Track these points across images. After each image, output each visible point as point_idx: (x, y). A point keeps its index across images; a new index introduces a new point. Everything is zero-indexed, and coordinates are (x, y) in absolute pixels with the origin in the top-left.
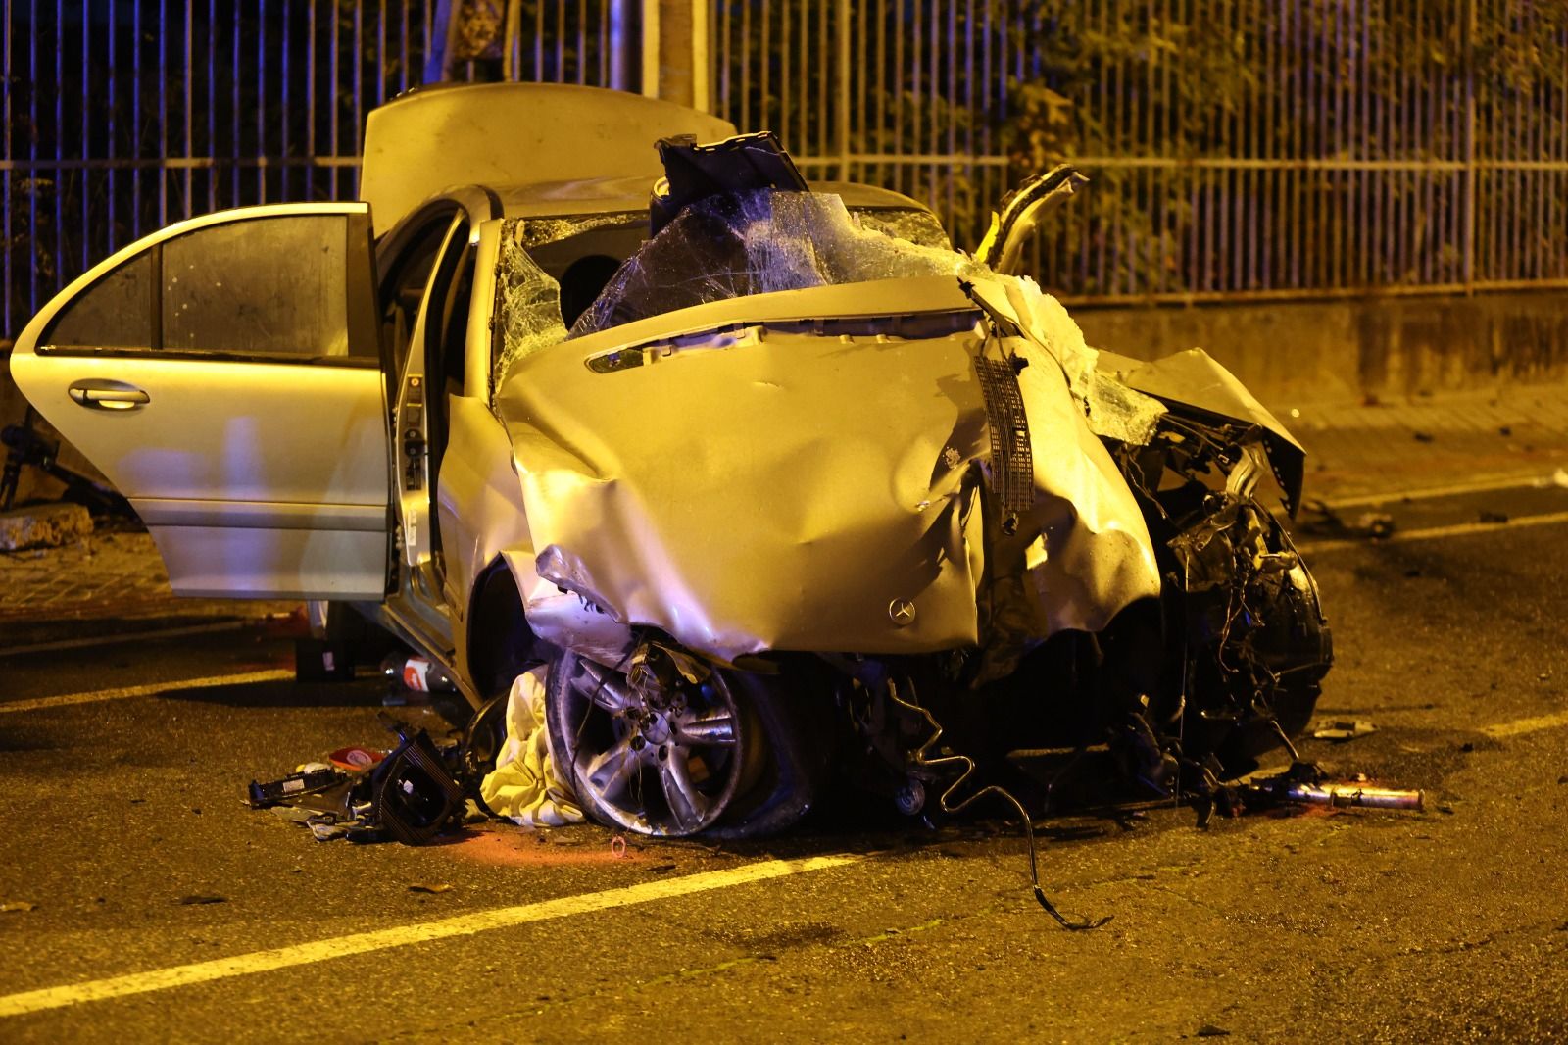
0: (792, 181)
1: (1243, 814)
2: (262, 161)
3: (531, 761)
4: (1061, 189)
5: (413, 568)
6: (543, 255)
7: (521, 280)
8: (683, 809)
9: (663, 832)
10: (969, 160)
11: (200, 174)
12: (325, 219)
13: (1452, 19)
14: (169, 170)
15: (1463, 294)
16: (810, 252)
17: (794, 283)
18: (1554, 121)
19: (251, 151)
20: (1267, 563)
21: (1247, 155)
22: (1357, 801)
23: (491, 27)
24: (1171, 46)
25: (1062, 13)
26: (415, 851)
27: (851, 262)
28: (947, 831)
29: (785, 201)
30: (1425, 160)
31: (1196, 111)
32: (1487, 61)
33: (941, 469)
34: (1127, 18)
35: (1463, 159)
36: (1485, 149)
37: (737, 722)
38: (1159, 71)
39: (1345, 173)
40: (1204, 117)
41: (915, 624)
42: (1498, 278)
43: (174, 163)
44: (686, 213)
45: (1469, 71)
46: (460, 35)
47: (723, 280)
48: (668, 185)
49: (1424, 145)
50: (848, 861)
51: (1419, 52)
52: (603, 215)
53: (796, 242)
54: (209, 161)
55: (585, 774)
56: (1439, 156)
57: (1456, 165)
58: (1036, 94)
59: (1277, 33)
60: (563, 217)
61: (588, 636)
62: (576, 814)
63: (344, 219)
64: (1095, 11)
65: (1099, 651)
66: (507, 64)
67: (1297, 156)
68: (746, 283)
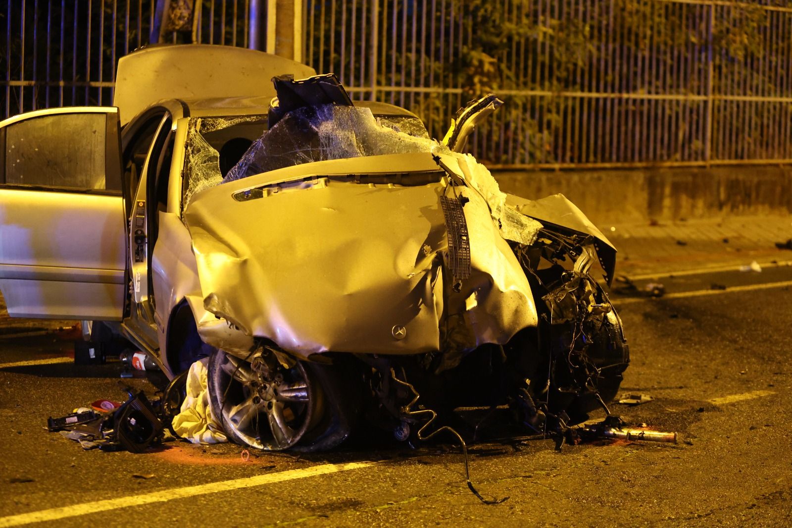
0: (344, 100)
1: (579, 444)
2: (62, 83)
3: (199, 409)
4: (489, 107)
5: (138, 304)
6: (210, 137)
7: (199, 151)
8: (280, 436)
9: (269, 448)
10: (441, 90)
11: (28, 89)
12: (94, 115)
13: (701, 19)
14: (11, 87)
15: (704, 167)
16: (353, 137)
17: (344, 155)
18: (755, 75)
19: (55, 78)
20: (594, 309)
21: (590, 91)
22: (641, 437)
23: (186, 14)
24: (550, 31)
25: (492, 12)
26: (136, 456)
27: (375, 144)
28: (421, 450)
29: (341, 111)
30: (685, 94)
31: (563, 66)
32: (720, 41)
33: (421, 256)
34: (527, 16)
35: (706, 94)
36: (718, 89)
37: (310, 390)
38: (543, 44)
39: (642, 101)
40: (567, 70)
41: (406, 338)
42: (723, 159)
43: (14, 83)
44: (287, 116)
45: (710, 47)
46: (169, 17)
47: (307, 153)
48: (278, 101)
49: (685, 86)
50: (368, 465)
51: (683, 37)
52: (243, 116)
53: (346, 133)
54: (33, 83)
55: (228, 416)
56: (692, 92)
57: (702, 98)
58: (477, 55)
59: (608, 25)
60: (222, 117)
61: (231, 342)
62: (222, 437)
63: (105, 115)
64: (510, 11)
65: (504, 355)
66: (194, 34)
67: (617, 91)
68: (319, 154)
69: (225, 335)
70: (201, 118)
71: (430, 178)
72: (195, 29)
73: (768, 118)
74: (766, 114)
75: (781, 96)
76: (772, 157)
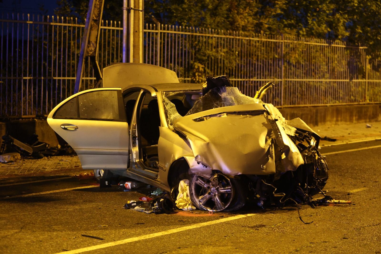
0: (229, 85)
1: (318, 206)
2: (43, 78)
3: (185, 198)
4: (270, 87)
5: (135, 162)
6: (169, 98)
8: (219, 206)
9: (215, 211)
11: (30, 80)
12: (112, 91)
13: (279, 48)
14: (24, 80)
15: (281, 108)
16: (233, 98)
17: (231, 105)
18: (297, 70)
20: (318, 158)
21: (238, 78)
22: (339, 203)
23: (93, 49)
24: (223, 54)
25: (202, 46)
27: (240, 101)
28: (267, 209)
29: (228, 89)
30: (274, 79)
31: (228, 68)
32: (286, 57)
33: (266, 141)
34: (215, 48)
35: (281, 78)
36: (286, 77)
37: (232, 189)
38: (221, 59)
39: (255, 81)
40: (229, 69)
41: (266, 169)
42: (288, 105)
43: (25, 78)
44: (210, 91)
45: (282, 59)
47: (217, 104)
48: (206, 85)
49: (273, 76)
51: (272, 55)
52: (178, 91)
53: (231, 96)
54: (32, 78)
55: (197, 200)
56: (276, 78)
57: (280, 80)
58: (197, 65)
59: (244, 51)
60: (170, 91)
61: (203, 172)
62: (195, 208)
63: (116, 91)
64: (208, 46)
65: (293, 175)
66: (96, 57)
67: (248, 78)
68: (222, 105)
69: (201, 170)
70: (165, 91)
71: (261, 113)
72: (96, 55)
73: (304, 88)
74: (303, 86)
75: (307, 79)
76: (306, 104)
